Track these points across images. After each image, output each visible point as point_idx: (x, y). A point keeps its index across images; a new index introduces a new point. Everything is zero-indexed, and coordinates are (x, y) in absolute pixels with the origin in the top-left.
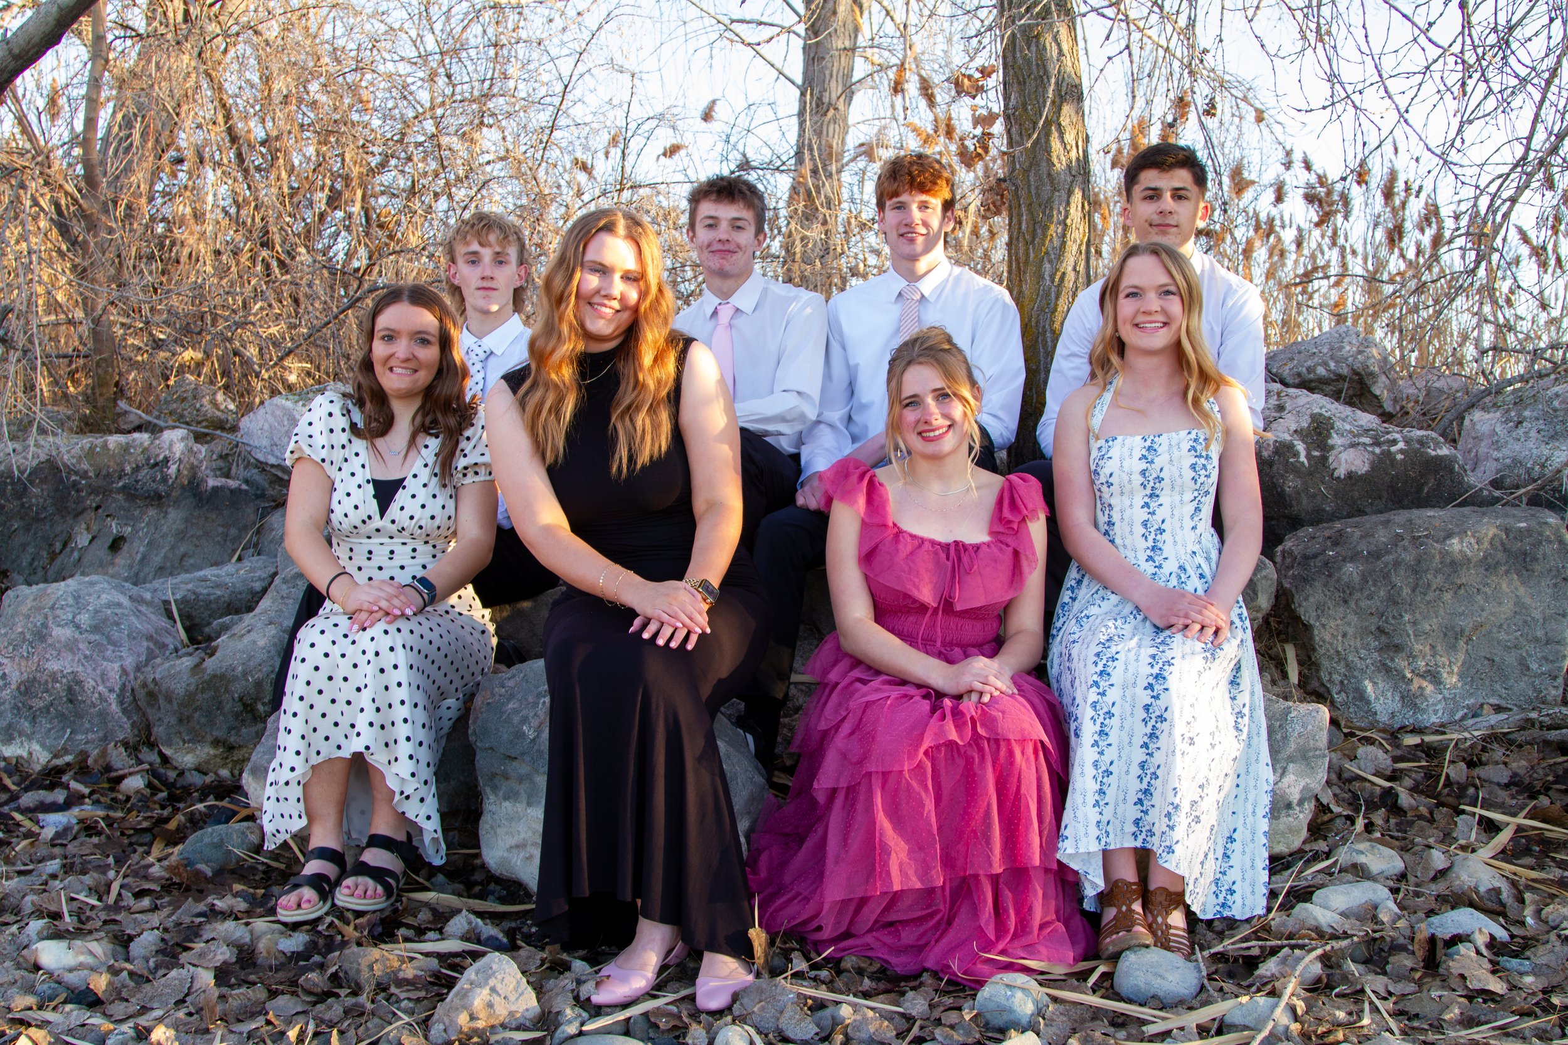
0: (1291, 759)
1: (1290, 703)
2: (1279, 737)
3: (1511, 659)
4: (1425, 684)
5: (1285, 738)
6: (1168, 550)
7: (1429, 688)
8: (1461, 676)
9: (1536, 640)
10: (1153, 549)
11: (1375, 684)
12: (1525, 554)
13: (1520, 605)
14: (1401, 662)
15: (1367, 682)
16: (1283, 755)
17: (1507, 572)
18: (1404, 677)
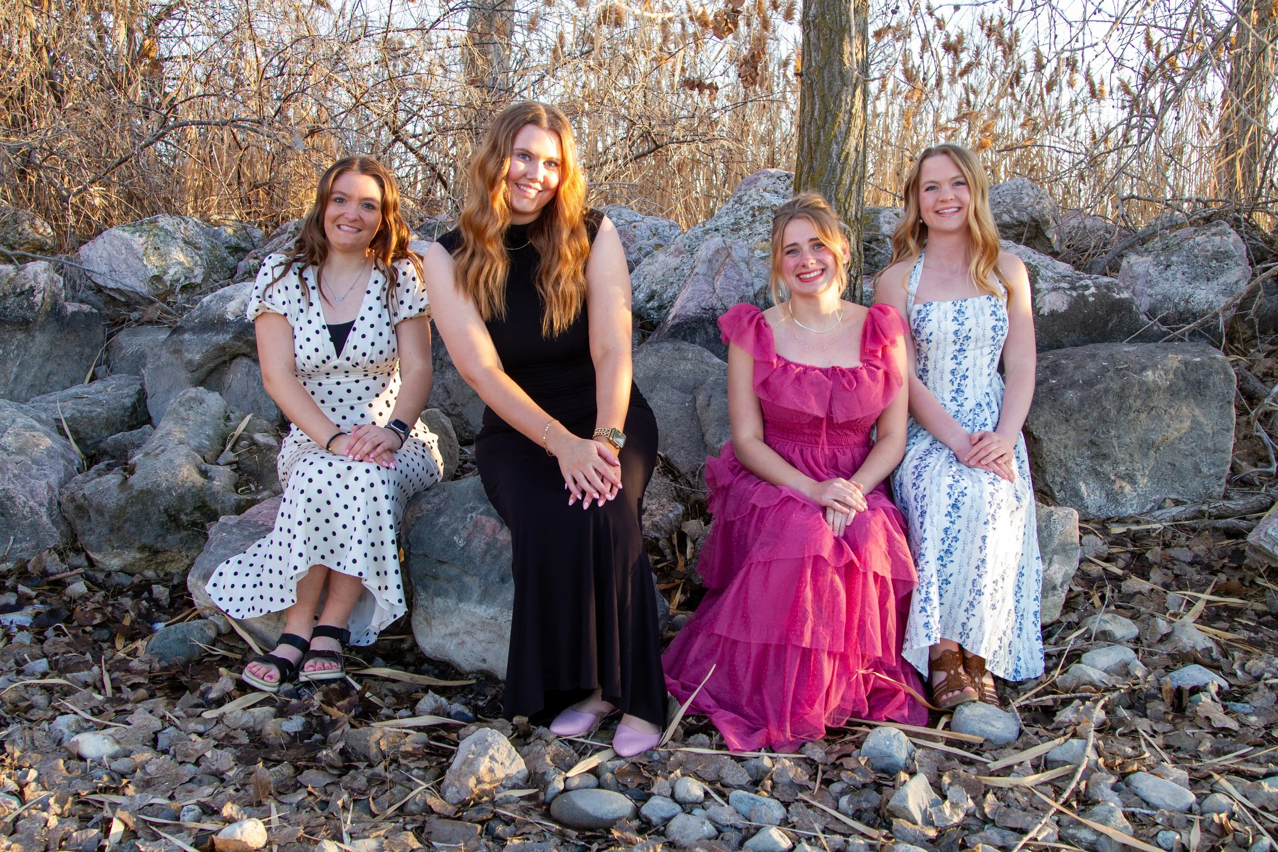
0: (1055, 552)
1: (1052, 508)
2: (1045, 534)
3: (1188, 464)
4: (1124, 484)
5: (1050, 535)
6: (968, 392)
7: (1128, 488)
8: (1151, 478)
9: (1207, 449)
10: (957, 391)
11: (1087, 484)
12: (1199, 382)
13: (1195, 421)
14: (1107, 468)
15: (1081, 483)
16: (1049, 549)
17: (1186, 397)
18: (1109, 479)
